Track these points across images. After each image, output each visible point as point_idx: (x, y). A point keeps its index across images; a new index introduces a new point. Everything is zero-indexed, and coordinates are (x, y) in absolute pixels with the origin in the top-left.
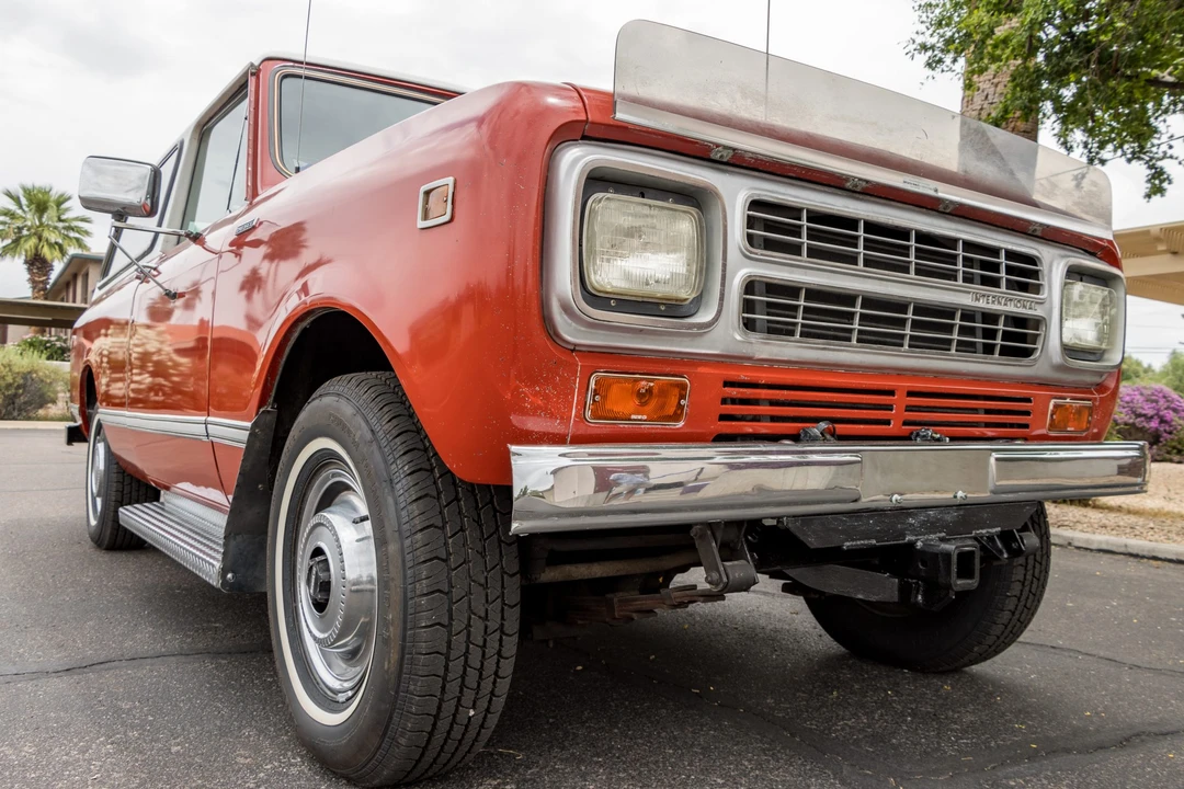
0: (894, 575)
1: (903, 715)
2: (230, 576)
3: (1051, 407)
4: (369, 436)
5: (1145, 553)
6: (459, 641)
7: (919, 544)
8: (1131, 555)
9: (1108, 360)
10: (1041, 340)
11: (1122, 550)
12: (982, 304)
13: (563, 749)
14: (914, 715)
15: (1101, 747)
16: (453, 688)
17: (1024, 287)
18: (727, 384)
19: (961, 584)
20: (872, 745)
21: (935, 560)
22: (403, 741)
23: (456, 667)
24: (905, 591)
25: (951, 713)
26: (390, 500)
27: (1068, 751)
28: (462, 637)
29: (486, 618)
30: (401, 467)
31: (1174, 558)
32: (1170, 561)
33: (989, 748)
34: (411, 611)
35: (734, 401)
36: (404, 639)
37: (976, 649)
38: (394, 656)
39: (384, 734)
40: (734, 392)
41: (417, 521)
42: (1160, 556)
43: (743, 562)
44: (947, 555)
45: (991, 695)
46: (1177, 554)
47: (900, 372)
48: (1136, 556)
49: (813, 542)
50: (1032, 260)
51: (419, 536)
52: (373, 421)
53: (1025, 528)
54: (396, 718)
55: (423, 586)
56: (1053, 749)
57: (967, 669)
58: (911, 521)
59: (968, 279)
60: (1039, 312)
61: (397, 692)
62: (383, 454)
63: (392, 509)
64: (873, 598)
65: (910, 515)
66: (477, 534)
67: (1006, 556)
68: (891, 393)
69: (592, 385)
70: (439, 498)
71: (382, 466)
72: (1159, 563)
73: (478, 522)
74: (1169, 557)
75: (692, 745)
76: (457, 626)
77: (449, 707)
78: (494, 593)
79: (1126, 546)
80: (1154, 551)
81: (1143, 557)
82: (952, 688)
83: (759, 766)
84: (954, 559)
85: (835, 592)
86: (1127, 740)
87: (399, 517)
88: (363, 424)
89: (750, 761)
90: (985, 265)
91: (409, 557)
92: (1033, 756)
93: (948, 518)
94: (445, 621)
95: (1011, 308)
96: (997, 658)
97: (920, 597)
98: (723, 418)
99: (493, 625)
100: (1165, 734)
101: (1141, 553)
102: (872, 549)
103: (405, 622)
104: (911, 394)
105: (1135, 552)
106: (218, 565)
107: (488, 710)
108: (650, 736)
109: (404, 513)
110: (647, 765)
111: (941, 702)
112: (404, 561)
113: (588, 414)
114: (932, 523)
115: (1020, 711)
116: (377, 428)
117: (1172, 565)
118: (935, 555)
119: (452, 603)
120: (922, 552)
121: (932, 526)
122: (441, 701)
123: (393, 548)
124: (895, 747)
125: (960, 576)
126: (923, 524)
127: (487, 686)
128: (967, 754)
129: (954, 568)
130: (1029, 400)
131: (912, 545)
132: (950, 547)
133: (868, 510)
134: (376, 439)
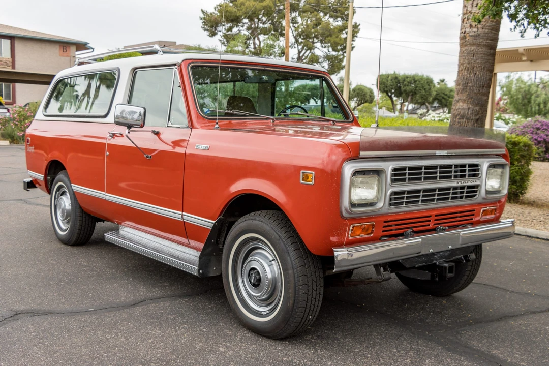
0: (429, 272)
1: (430, 312)
2: (201, 271)
3: (482, 211)
4: (278, 238)
5: (534, 236)
6: (310, 297)
7: (437, 263)
8: (528, 236)
9: (501, 193)
10: (478, 192)
11: (524, 234)
12: (460, 184)
13: (325, 326)
14: (433, 312)
15: (492, 321)
16: (307, 310)
17: (474, 175)
18: (385, 222)
19: (449, 275)
20: (420, 322)
21: (443, 269)
22: (292, 325)
23: (309, 304)
24: (433, 276)
25: (445, 311)
26: (288, 258)
27: (481, 322)
28: (311, 297)
29: (316, 291)
30: (291, 248)
31: (545, 238)
32: (544, 239)
33: (457, 322)
34: (297, 290)
35: (386, 226)
36: (295, 297)
37: (455, 288)
38: (291, 302)
39: (287, 324)
40: (386, 224)
41: (298, 264)
42: (540, 237)
43: (388, 272)
44: (446, 267)
45: (460, 304)
46: (547, 236)
47: (433, 209)
48: (530, 237)
49: (407, 266)
50: (477, 166)
51: (299, 269)
52: (279, 233)
53: (471, 252)
54: (291, 319)
55: (301, 283)
56: (477, 322)
57: (452, 295)
58: (435, 256)
59: (456, 177)
60: (478, 183)
61: (292, 312)
62: (284, 244)
63: (289, 261)
64: (423, 279)
65: (435, 255)
66: (313, 267)
67: (464, 261)
68: (430, 216)
69: (351, 228)
70: (303, 257)
71: (284, 247)
72: (539, 240)
73: (313, 263)
74: (543, 237)
75: (364, 324)
76: (310, 293)
77: (306, 315)
78: (318, 283)
79: (526, 232)
80: (537, 235)
81: (533, 237)
82: (446, 302)
83: (387, 330)
84: (448, 268)
85: (411, 277)
86: (501, 318)
87: (292, 263)
88: (275, 233)
89: (383, 328)
90: (461, 171)
91: (296, 275)
92: (470, 324)
93: (446, 254)
94: (307, 292)
95: (470, 184)
96: (464, 290)
97: (437, 279)
98: (383, 231)
99: (318, 293)
100: (513, 316)
101: (532, 236)
102: (424, 266)
103: (295, 293)
104: (436, 216)
105: (529, 235)
106: (197, 268)
107: (314, 316)
108: (349, 321)
109: (294, 262)
110: (352, 330)
111: (442, 307)
112: (294, 276)
113: (350, 236)
114: (441, 256)
115: (469, 310)
116: (280, 235)
117: (544, 241)
118: (442, 267)
119: (308, 287)
120: (438, 266)
121: (441, 257)
122: (304, 314)
123: (290, 272)
124: (427, 323)
125: (449, 273)
126: (439, 257)
127: (315, 309)
128: (450, 324)
129: (447, 271)
130: (474, 211)
131: (435, 263)
132: (446, 265)
133: (423, 255)
134: (281, 239)
